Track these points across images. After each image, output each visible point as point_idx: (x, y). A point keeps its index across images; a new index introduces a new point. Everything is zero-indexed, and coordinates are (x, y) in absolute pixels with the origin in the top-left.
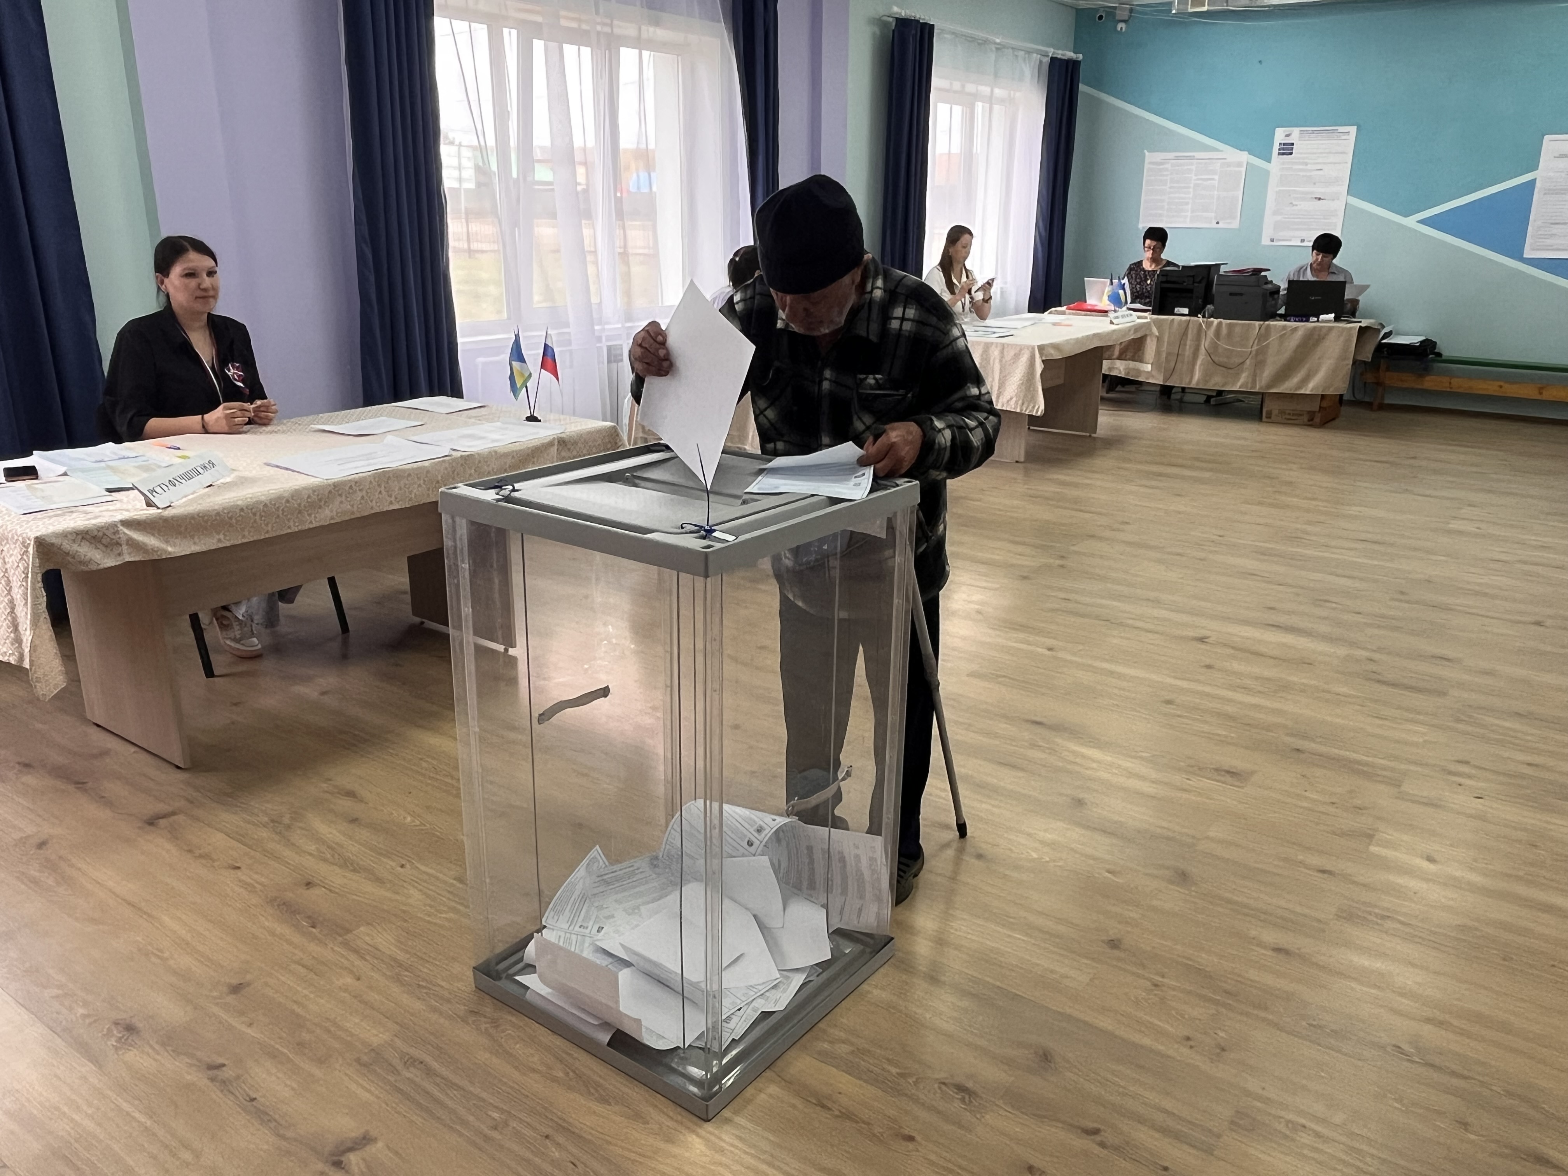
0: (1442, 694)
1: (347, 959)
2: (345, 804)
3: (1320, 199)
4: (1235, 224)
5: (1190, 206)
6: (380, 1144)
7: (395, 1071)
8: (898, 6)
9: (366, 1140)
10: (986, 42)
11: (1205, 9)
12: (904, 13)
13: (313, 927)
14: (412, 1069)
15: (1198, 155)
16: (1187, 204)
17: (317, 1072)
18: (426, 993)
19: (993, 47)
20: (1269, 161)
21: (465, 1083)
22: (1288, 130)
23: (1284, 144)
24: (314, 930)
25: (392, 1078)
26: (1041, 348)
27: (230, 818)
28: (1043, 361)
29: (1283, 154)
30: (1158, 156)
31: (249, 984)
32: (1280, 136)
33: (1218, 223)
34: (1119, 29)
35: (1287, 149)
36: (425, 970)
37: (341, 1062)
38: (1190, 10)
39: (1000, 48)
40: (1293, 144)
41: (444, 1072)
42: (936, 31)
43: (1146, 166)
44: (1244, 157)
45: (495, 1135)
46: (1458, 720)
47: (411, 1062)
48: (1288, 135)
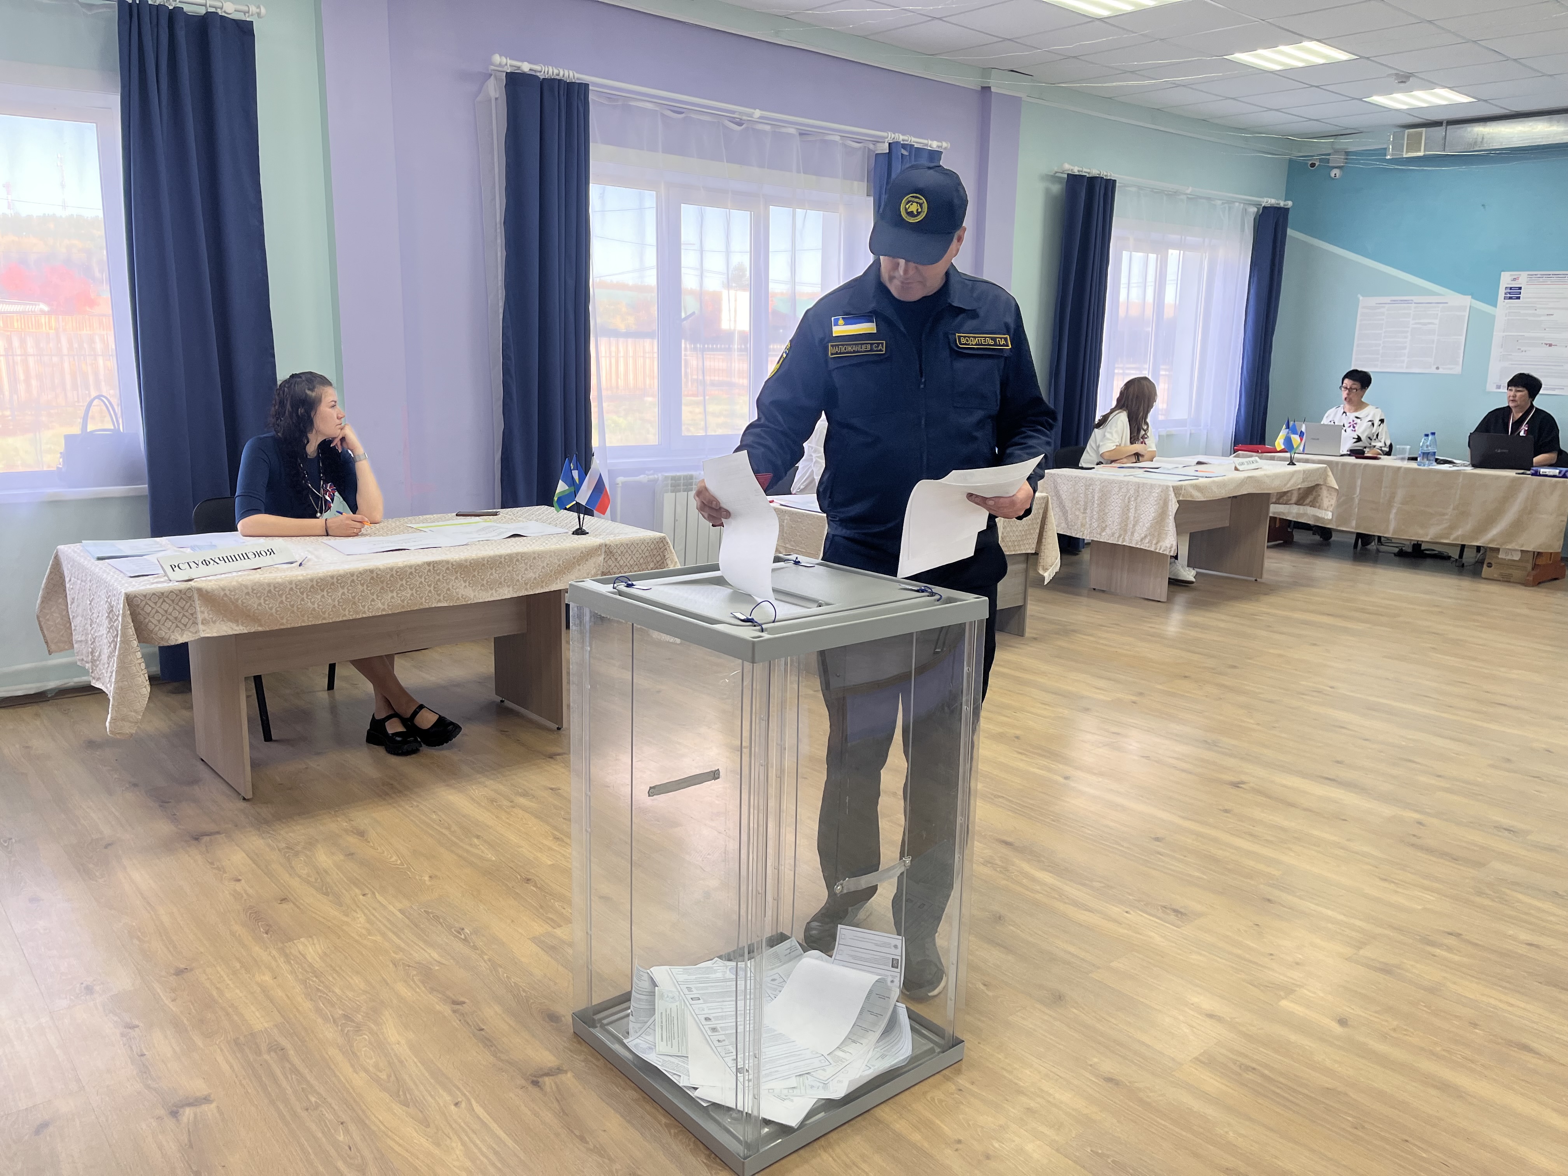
0: (1479, 864)
1: (276, 961)
2: (352, 840)
3: (1550, 345)
4: (1457, 369)
5: (1406, 351)
6: (213, 1106)
7: (258, 1053)
8: (1069, 163)
9: (207, 1100)
10: (1176, 193)
11: (1421, 154)
12: (1076, 170)
13: (267, 933)
14: (273, 1054)
15: (1416, 299)
16: (1405, 348)
17: (199, 1042)
18: (320, 997)
19: (1184, 197)
20: (1495, 305)
21: (306, 1072)
22: (1515, 273)
23: (1511, 288)
24: (265, 935)
25: (251, 1057)
26: (1177, 490)
27: (256, 842)
28: (1178, 502)
29: (1510, 298)
30: (1372, 301)
31: (192, 970)
32: (1506, 279)
33: (1438, 368)
34: (1333, 175)
35: (1514, 293)
36: (331, 979)
37: (222, 1038)
38: (1404, 156)
39: (1193, 199)
40: (1520, 288)
41: (296, 1061)
42: (1117, 184)
43: (1360, 311)
44: (1467, 301)
45: (304, 1114)
46: (1480, 893)
47: (277, 1049)
48: (1514, 279)
